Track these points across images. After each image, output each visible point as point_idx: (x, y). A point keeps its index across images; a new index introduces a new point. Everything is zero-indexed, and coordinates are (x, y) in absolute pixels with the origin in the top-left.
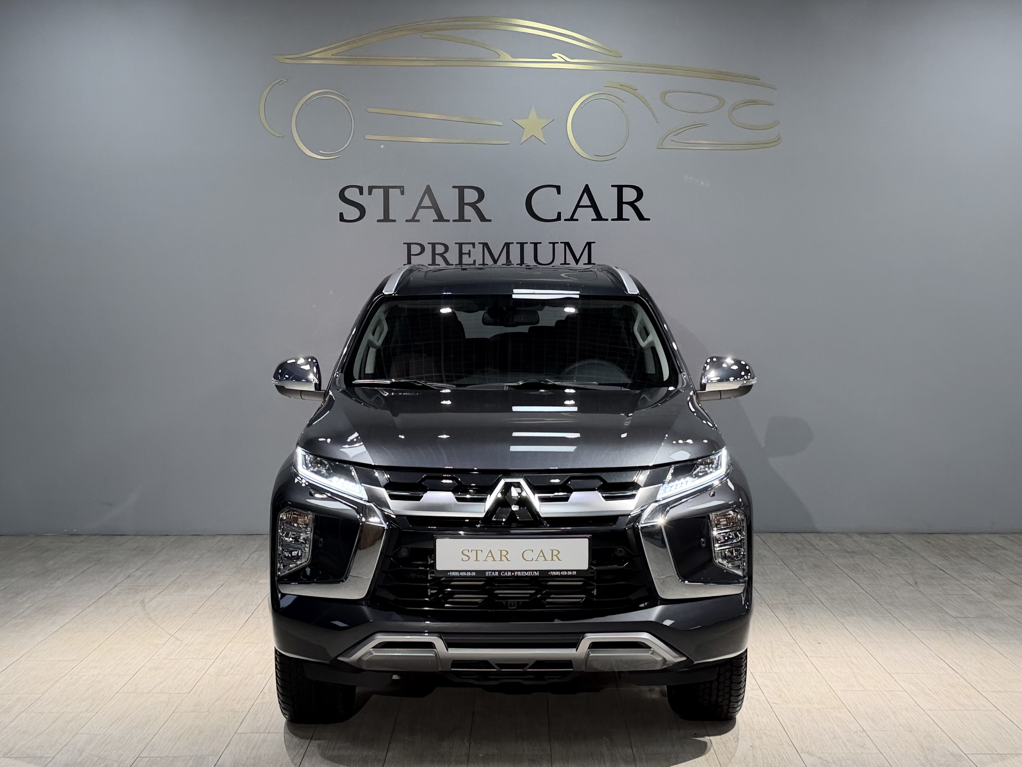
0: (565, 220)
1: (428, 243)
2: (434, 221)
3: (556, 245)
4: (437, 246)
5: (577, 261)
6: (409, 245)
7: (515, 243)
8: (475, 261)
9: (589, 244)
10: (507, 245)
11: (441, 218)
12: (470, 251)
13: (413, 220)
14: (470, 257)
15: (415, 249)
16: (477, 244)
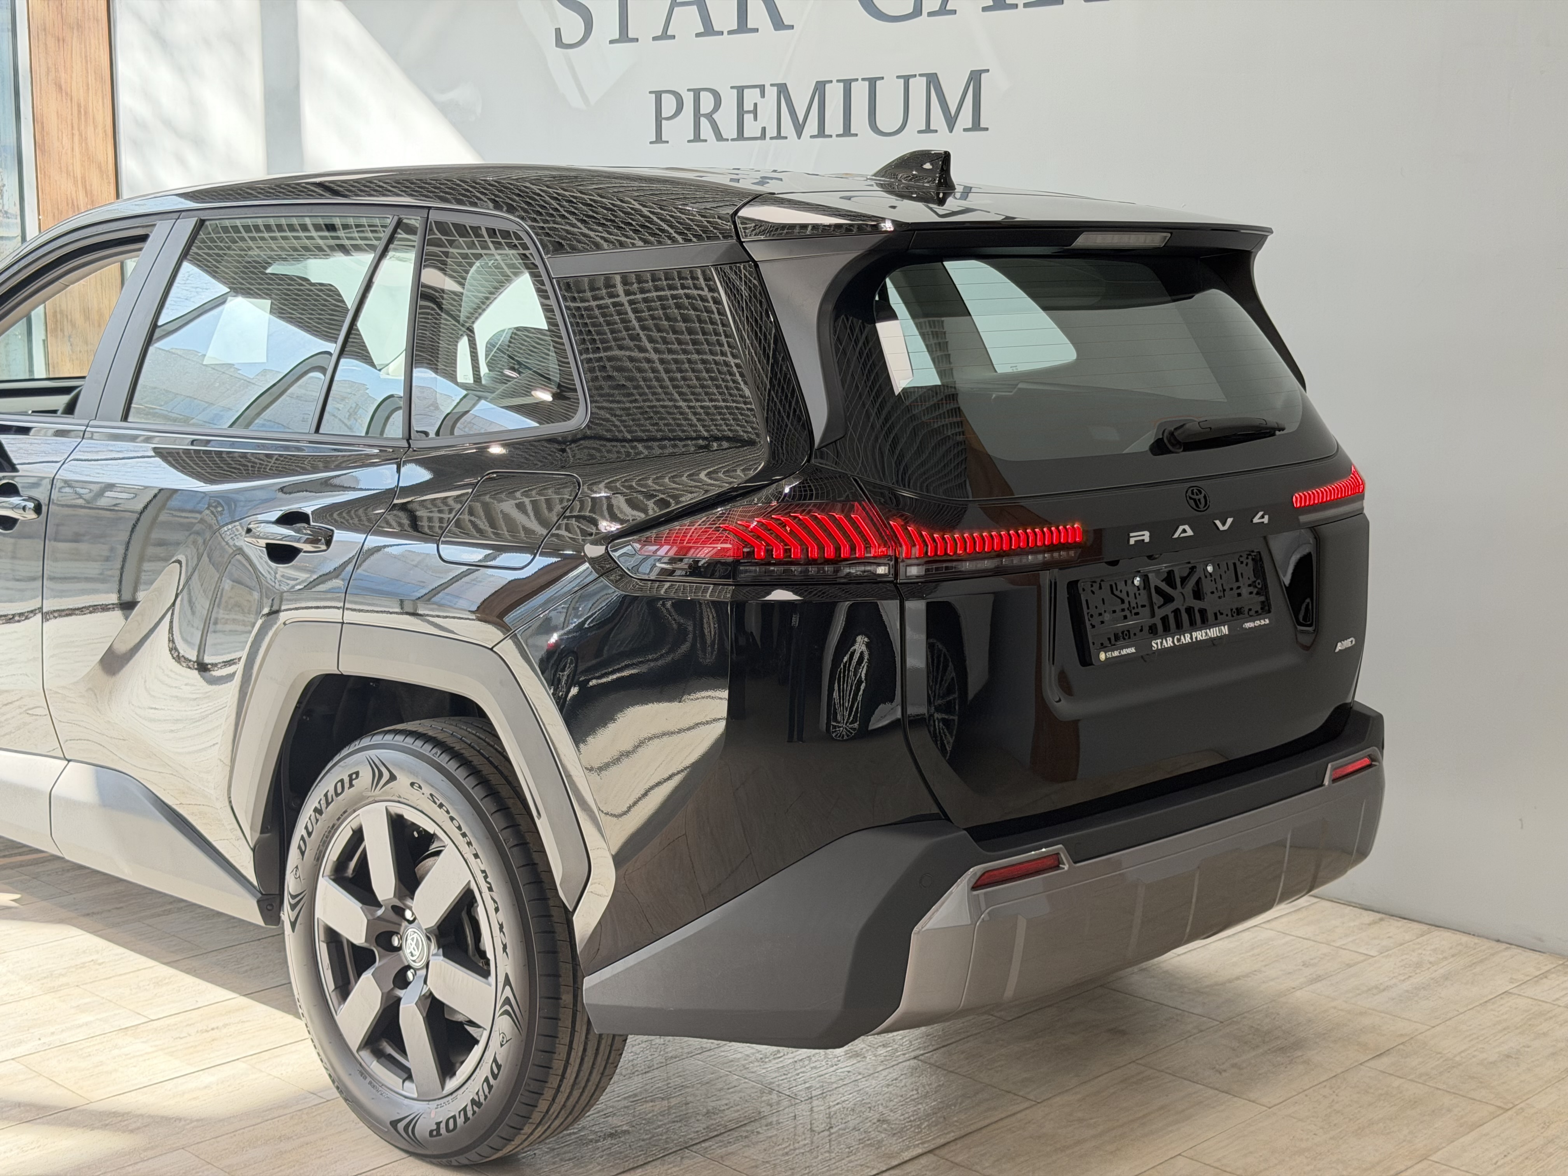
0: (930, 14)
1: (689, 90)
2: (698, 35)
3: (911, 80)
4: (703, 94)
5: (951, 122)
6: (658, 95)
7: (834, 81)
8: (764, 129)
9: (975, 78)
10: (820, 88)
11: (709, 30)
12: (756, 105)
13: (665, 36)
14: (756, 119)
15: (669, 105)
16: (768, 88)
